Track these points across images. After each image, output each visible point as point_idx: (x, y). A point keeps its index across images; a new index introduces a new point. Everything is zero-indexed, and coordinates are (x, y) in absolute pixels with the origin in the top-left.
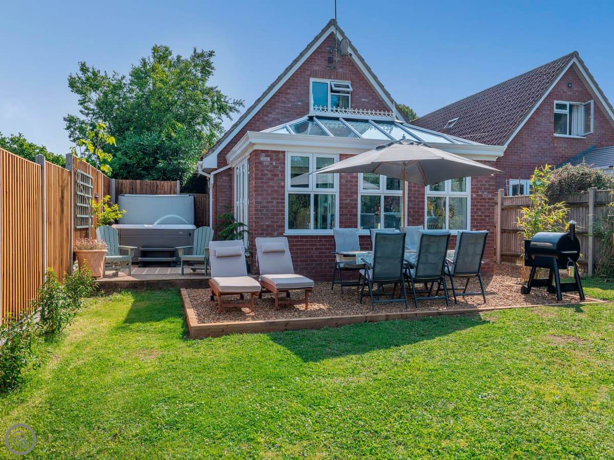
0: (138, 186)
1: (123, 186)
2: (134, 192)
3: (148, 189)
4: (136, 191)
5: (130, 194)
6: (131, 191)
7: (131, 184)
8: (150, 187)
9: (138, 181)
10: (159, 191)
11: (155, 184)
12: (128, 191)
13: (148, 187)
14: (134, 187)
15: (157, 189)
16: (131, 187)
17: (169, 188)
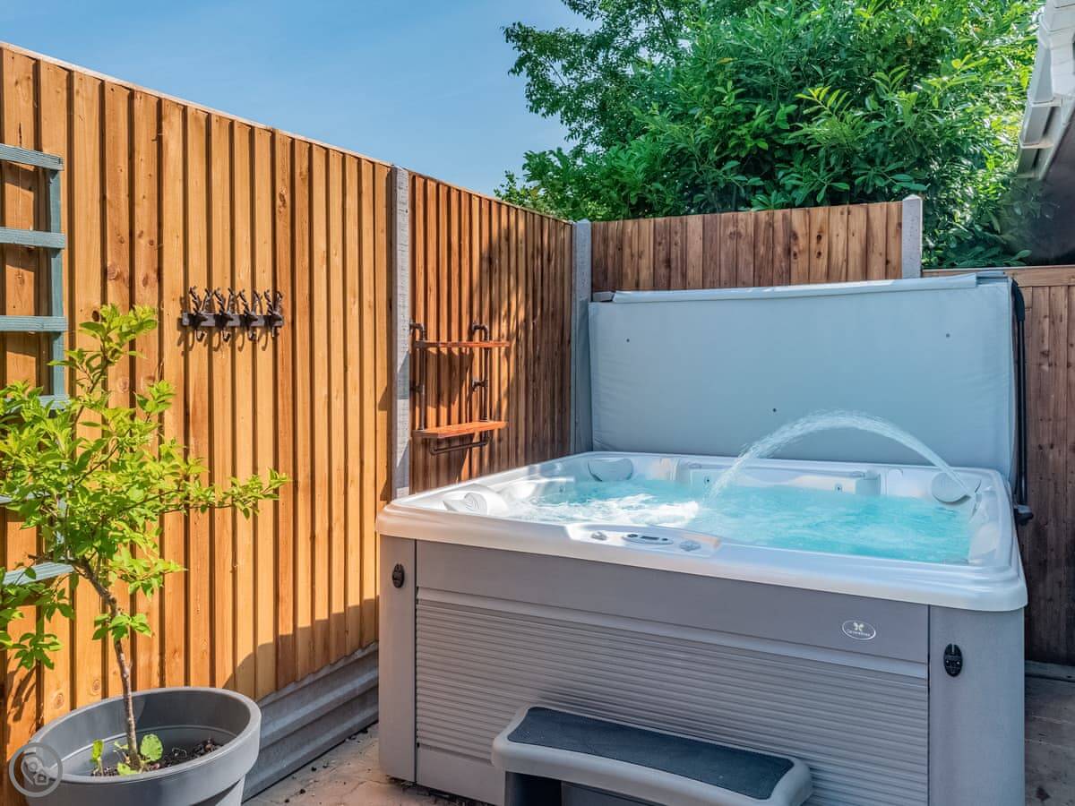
0: (695, 246)
1: (627, 251)
2: (677, 279)
3: (746, 256)
4: (684, 276)
6: (662, 271)
7: (663, 239)
9: (695, 221)
10: (799, 265)
11: (779, 225)
12: (645, 274)
13: (744, 247)
14: (676, 252)
15: (788, 251)
16: (662, 255)
17: (856, 247)
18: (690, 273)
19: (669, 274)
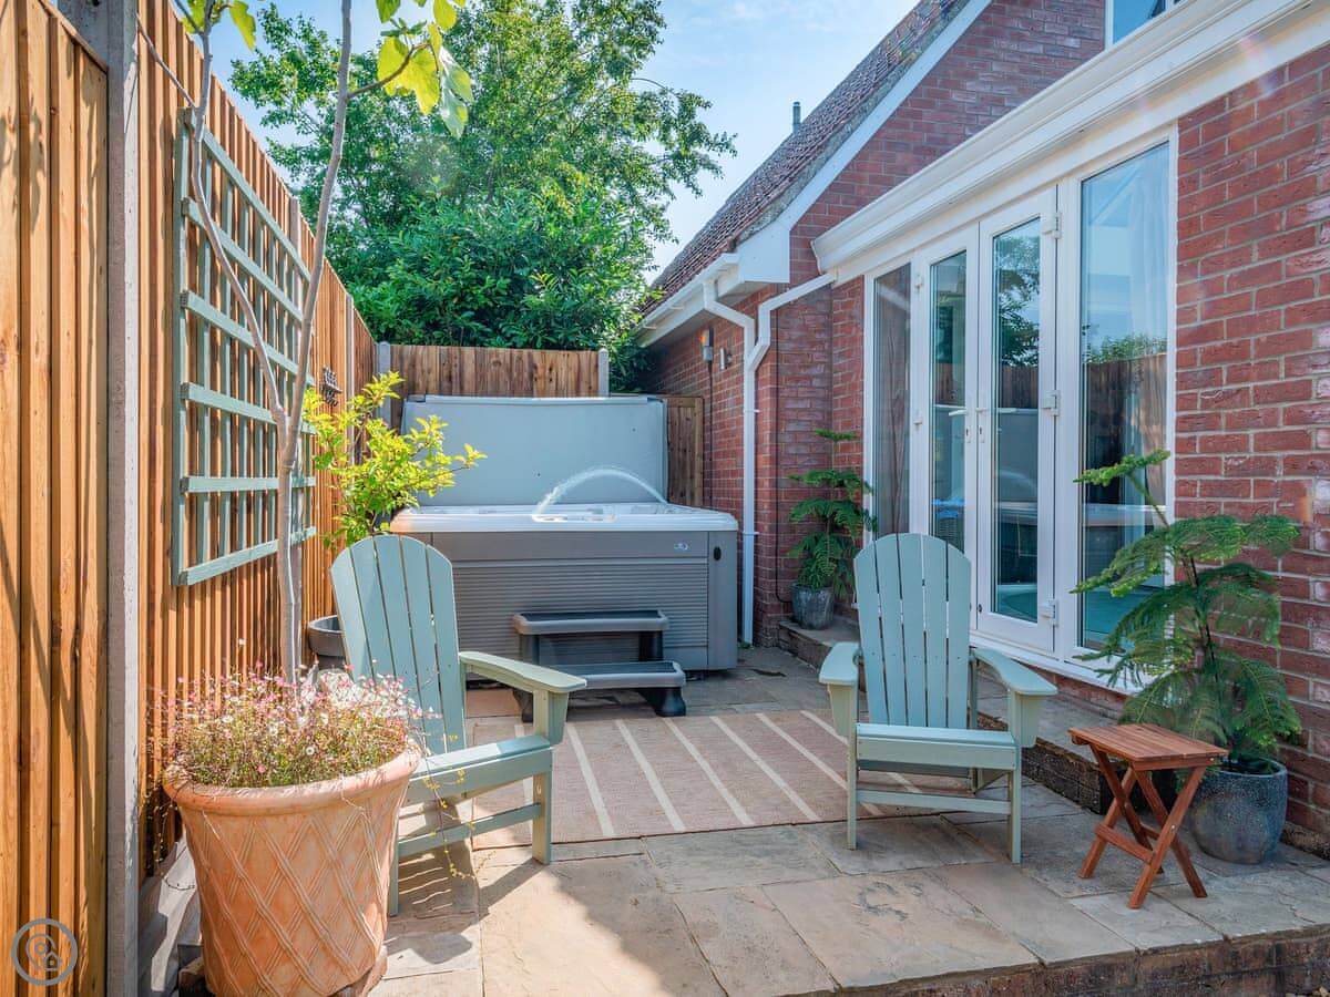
0: (469, 370)
1: (418, 367)
2: (456, 387)
3: (504, 377)
4: (462, 388)
5: (441, 394)
6: (445, 384)
7: (446, 362)
8: (510, 371)
9: (469, 351)
10: (539, 385)
11: (526, 359)
12: (433, 385)
13: (503, 371)
14: (455, 371)
15: (531, 376)
16: (445, 373)
17: (572, 377)
18: (466, 387)
19: (451, 384)
